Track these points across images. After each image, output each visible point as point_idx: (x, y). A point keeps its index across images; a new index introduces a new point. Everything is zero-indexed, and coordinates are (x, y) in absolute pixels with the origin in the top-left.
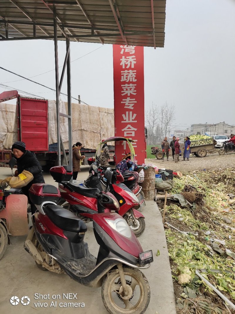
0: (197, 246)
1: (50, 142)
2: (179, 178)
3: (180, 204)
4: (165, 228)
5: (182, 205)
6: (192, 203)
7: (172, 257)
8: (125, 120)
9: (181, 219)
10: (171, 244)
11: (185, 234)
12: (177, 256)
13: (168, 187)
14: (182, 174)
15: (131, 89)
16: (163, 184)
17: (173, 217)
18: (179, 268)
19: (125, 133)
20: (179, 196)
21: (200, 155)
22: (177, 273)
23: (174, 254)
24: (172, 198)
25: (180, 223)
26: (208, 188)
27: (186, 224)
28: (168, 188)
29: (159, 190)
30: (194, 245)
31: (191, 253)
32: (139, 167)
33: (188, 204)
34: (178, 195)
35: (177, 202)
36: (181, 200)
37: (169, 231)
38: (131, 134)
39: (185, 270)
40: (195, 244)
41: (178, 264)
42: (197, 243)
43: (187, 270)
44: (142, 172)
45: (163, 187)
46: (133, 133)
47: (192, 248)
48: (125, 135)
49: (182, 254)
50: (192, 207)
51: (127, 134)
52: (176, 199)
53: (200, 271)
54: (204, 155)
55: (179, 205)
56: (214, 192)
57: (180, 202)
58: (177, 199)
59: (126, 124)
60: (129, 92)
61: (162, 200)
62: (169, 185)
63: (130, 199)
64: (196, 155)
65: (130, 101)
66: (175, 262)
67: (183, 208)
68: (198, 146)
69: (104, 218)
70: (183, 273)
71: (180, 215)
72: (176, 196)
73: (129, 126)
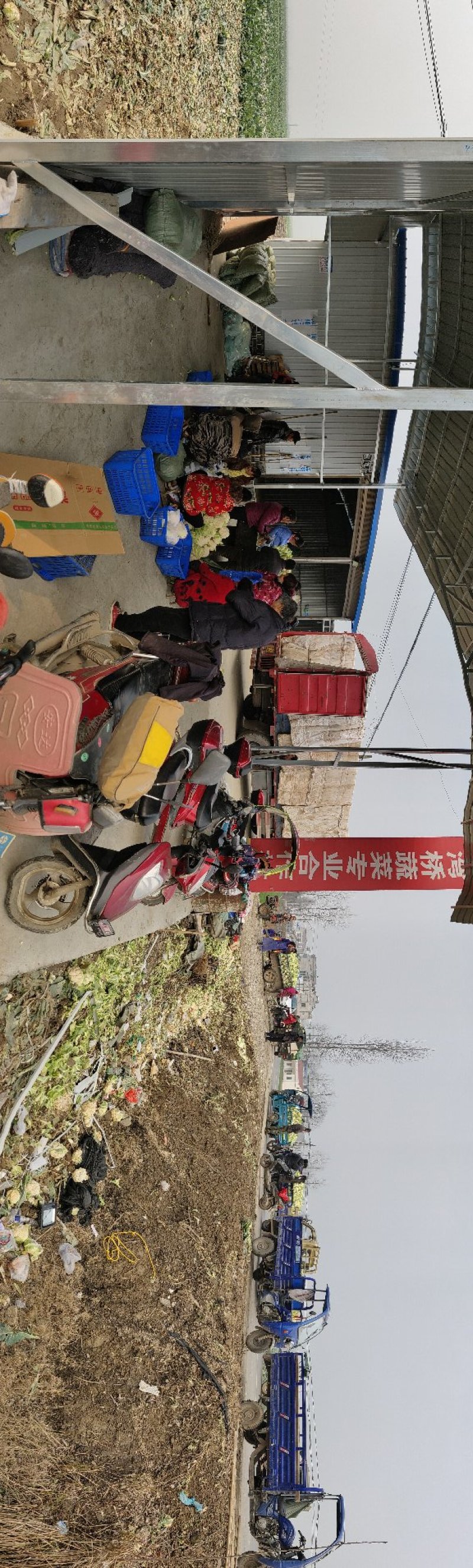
0: (127, 987)
1: (291, 716)
2: (229, 945)
3: (188, 953)
4: (149, 935)
5: (187, 957)
6: (191, 970)
7: (105, 953)
8: (327, 858)
9: (165, 957)
10: (126, 947)
11: (143, 966)
12: (108, 959)
13: (214, 933)
14: (235, 949)
15: (382, 868)
16: (219, 925)
17: (168, 944)
18: (91, 966)
19: (305, 857)
20: (201, 950)
21: (267, 973)
22: (82, 963)
23: (111, 955)
24: (197, 940)
25: (159, 956)
26: (216, 989)
27: (158, 965)
28: (212, 932)
29: (209, 919)
30: (128, 982)
31: (115, 980)
32: (246, 886)
33: (189, 965)
34: (202, 948)
35: (192, 947)
36: (195, 955)
37: (145, 942)
38: (303, 869)
39: (88, 975)
40: (130, 985)
41: (96, 963)
42: (131, 986)
43: (90, 978)
44: (238, 892)
45: (214, 924)
46: (305, 872)
47: (123, 980)
48: (301, 858)
49: (112, 966)
50: (186, 972)
51: (304, 861)
52: (197, 946)
53: (91, 997)
54: (267, 978)
55: (186, 952)
56: (211, 999)
57: (193, 953)
58: (196, 949)
59: (320, 859)
60: (376, 864)
61: (193, 924)
62: (217, 933)
63: (194, 881)
64: (266, 968)
65: (361, 867)
66: (99, 958)
67: (183, 957)
68: (280, 970)
69: (163, 861)
70: (84, 973)
71: (171, 955)
72: (200, 945)
73: (317, 864)
